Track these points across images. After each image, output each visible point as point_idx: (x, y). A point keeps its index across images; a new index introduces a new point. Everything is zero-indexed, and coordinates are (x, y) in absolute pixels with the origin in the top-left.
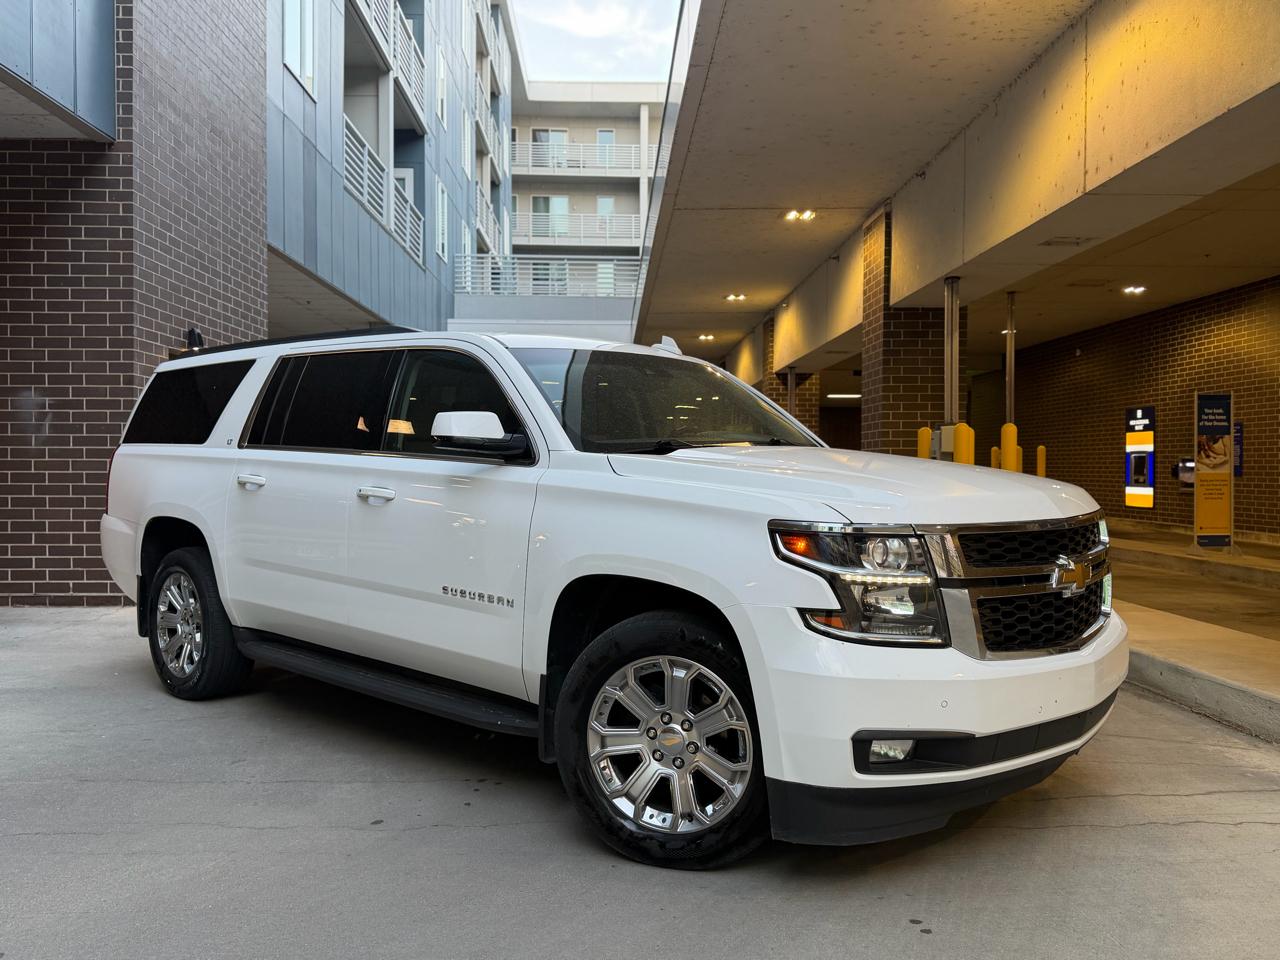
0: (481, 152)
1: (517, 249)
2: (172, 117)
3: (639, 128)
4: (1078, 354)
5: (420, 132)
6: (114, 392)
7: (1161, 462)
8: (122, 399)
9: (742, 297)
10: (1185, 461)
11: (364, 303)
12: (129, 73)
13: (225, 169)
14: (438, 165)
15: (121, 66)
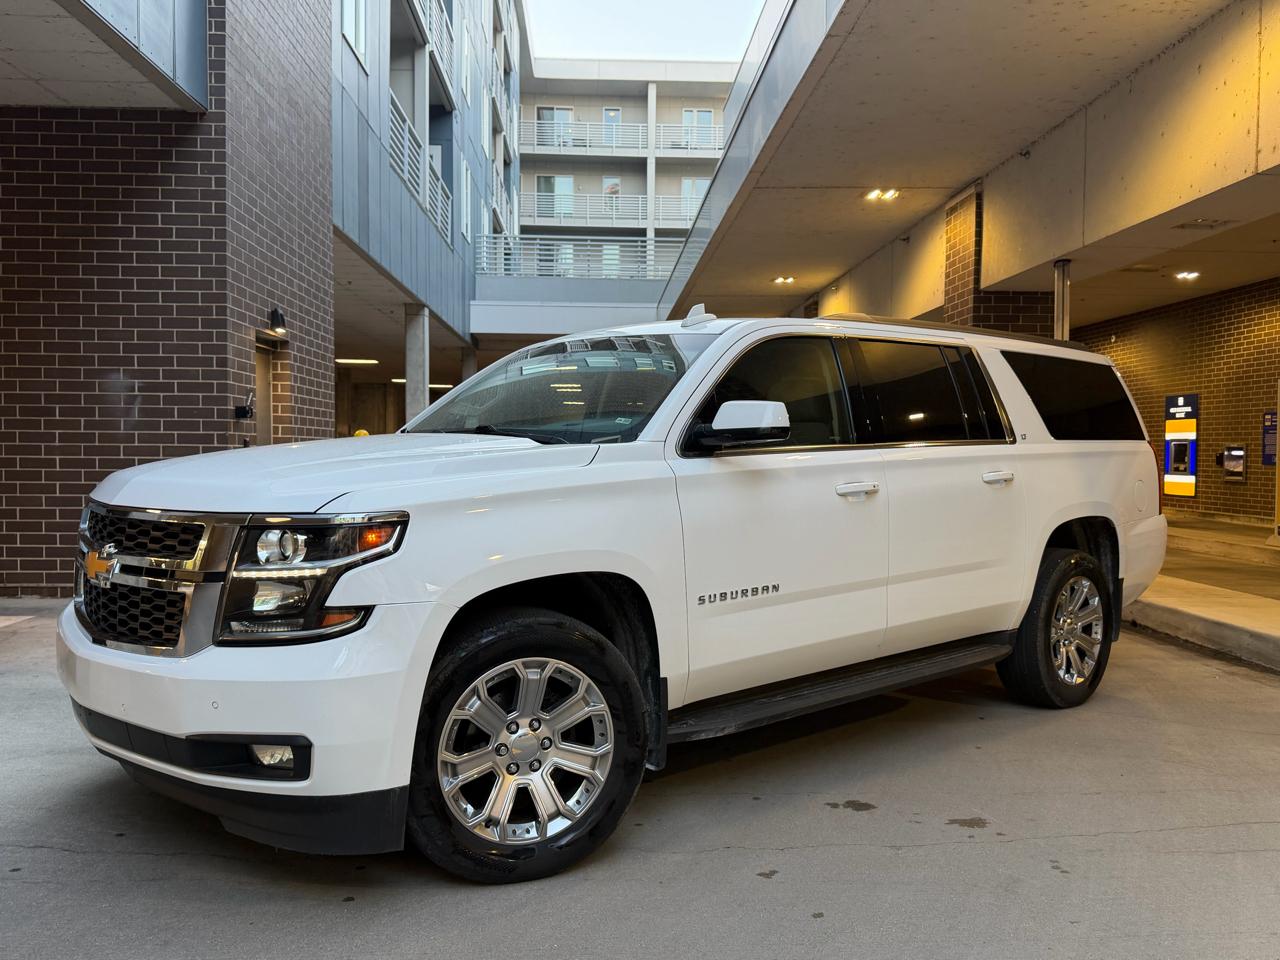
0: (496, 130)
1: (524, 230)
2: (257, 87)
3: (647, 107)
4: (1113, 341)
5: (448, 108)
6: (207, 375)
7: (1205, 450)
8: (215, 382)
9: (790, 280)
10: (1230, 449)
11: (407, 284)
12: (221, 40)
13: (299, 143)
14: (463, 142)
15: (213, 32)
